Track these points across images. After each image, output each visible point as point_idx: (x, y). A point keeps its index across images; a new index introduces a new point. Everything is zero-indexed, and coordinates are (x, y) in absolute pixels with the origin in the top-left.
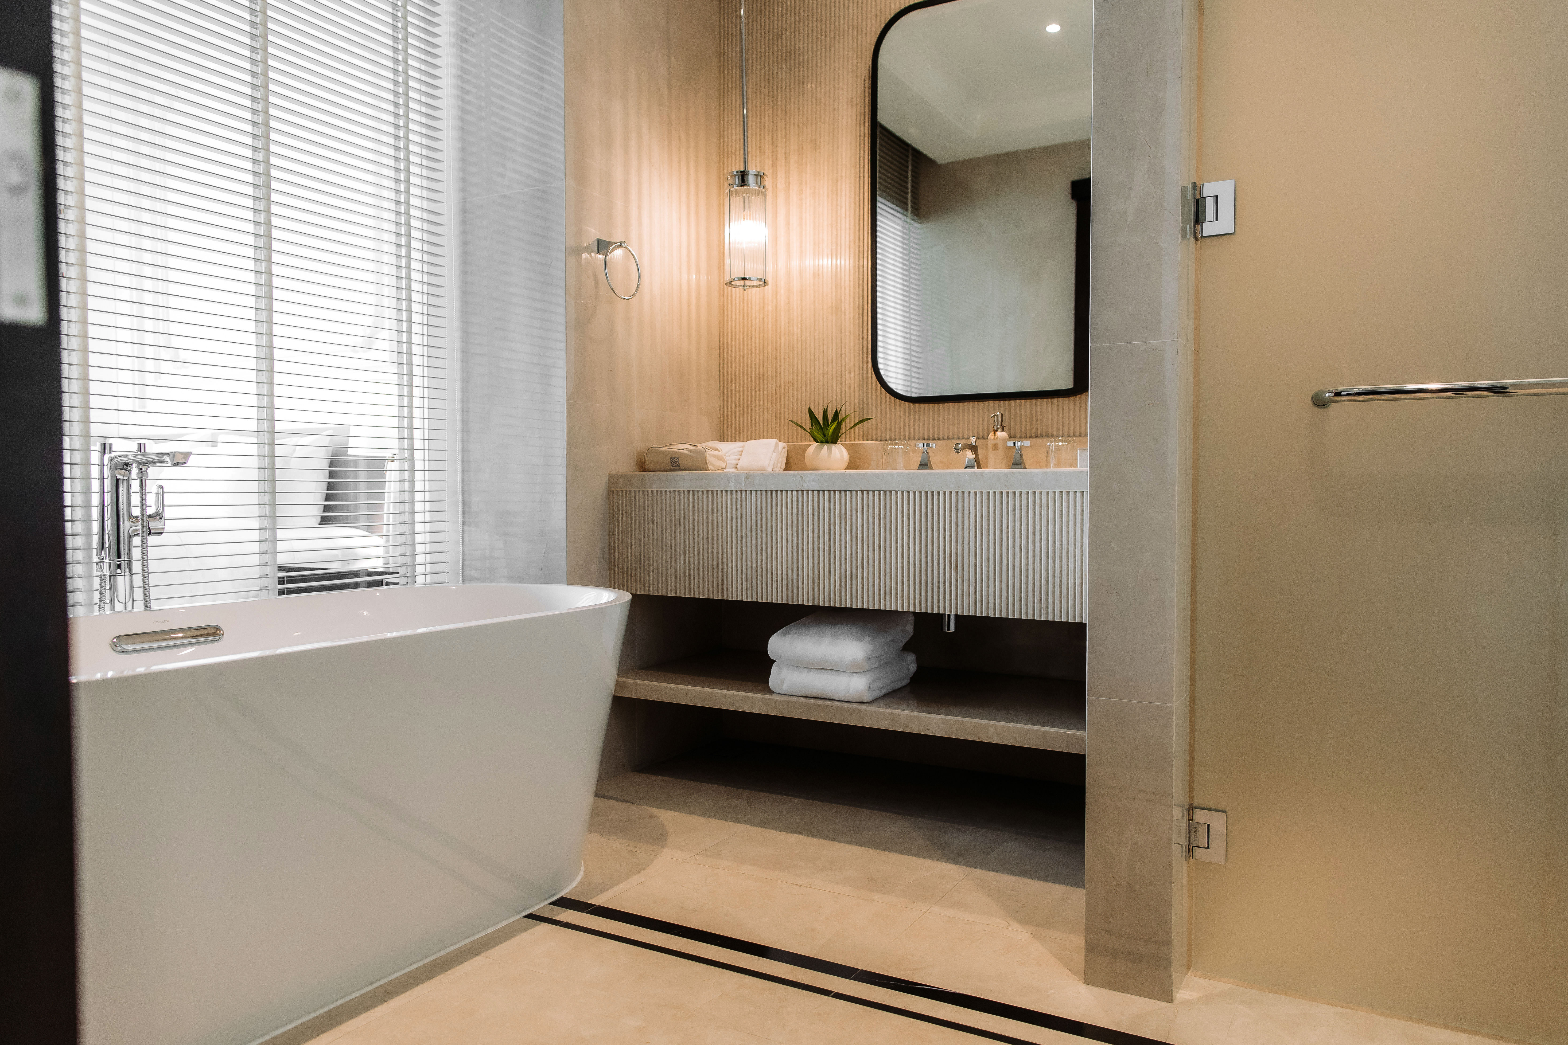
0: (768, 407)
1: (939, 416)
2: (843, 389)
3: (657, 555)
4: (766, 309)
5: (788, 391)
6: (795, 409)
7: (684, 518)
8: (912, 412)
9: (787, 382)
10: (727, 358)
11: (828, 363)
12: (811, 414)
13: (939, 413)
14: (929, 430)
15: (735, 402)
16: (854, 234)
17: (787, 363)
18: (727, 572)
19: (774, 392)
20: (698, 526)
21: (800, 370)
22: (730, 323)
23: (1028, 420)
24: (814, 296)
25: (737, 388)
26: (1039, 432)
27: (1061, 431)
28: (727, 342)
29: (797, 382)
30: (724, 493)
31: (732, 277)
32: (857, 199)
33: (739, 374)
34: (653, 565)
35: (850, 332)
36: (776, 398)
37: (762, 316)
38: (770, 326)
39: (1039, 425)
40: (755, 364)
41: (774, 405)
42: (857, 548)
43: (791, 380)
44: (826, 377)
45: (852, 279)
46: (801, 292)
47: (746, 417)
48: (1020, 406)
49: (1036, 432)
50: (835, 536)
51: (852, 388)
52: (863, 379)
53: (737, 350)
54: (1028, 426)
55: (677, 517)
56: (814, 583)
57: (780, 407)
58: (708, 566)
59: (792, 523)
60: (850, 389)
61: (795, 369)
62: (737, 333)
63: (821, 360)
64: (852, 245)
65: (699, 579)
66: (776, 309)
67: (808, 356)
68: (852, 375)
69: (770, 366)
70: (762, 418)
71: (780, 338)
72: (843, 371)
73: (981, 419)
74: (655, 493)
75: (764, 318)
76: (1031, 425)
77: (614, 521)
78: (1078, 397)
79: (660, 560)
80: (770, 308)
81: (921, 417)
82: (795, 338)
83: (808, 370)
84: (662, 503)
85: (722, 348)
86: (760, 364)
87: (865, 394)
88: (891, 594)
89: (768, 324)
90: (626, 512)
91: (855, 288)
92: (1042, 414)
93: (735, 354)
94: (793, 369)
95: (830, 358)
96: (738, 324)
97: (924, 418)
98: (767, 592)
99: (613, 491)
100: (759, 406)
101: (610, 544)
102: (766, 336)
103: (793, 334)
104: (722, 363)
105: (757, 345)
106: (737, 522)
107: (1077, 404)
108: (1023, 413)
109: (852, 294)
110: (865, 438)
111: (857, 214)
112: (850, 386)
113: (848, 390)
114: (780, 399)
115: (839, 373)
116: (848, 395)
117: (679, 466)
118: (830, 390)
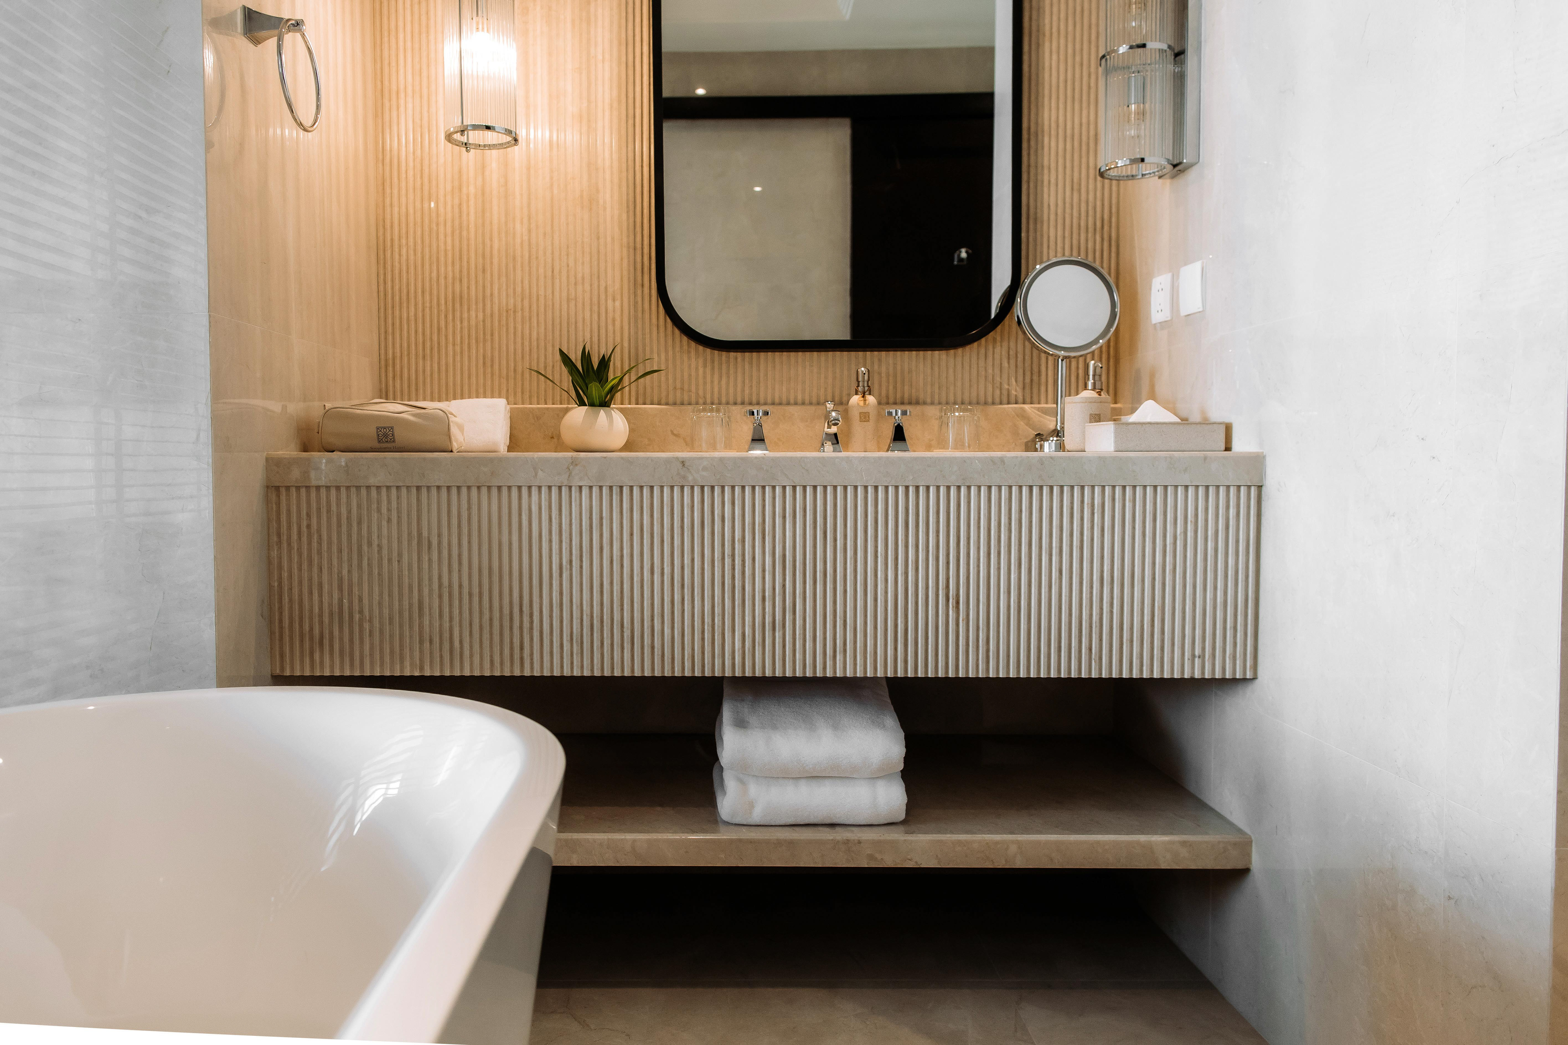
0: (469, 348)
1: (759, 370)
2: (603, 324)
3: (380, 604)
4: (464, 190)
5: (507, 324)
6: (519, 352)
7: (439, 535)
8: (716, 363)
9: (505, 309)
10: (392, 266)
11: (576, 284)
12: (565, 359)
13: (758, 365)
14: (743, 391)
15: (408, 338)
16: (619, 87)
17: (504, 279)
18: (531, 628)
19: (481, 323)
20: (470, 550)
21: (528, 291)
22: (396, 209)
23: (891, 379)
24: (551, 178)
25: (412, 314)
26: (906, 396)
27: (936, 397)
28: (392, 240)
29: (522, 310)
30: (525, 491)
31: (465, 124)
32: (623, 35)
33: (415, 292)
34: (371, 621)
35: (613, 238)
36: (484, 334)
37: (456, 201)
38: (472, 217)
39: (906, 388)
40: (446, 278)
41: (481, 345)
42: (784, 580)
43: (511, 306)
44: (572, 304)
45: (615, 156)
46: (528, 169)
47: (429, 362)
48: (880, 360)
49: (903, 398)
50: (743, 561)
51: (618, 323)
52: (636, 311)
53: (411, 252)
54: (891, 387)
55: (425, 533)
56: (703, 639)
57: (492, 348)
58: (491, 619)
59: (662, 541)
60: (614, 325)
61: (519, 290)
62: (411, 225)
63: (564, 278)
64: (615, 105)
65: (471, 642)
66: (483, 194)
67: (541, 271)
68: (618, 303)
69: (473, 282)
70: (458, 365)
71: (491, 240)
72: (603, 297)
73: (823, 376)
74: (374, 492)
75: (460, 204)
76: (895, 388)
77: (279, 543)
78: (960, 350)
79: (386, 611)
80: (472, 189)
81: (732, 371)
82: (518, 241)
83: (542, 292)
84: (389, 510)
85: (381, 247)
86: (454, 278)
87: (640, 333)
88: (845, 651)
89: (468, 214)
90: (309, 526)
91: (620, 172)
92: (910, 371)
93: (407, 260)
94: (514, 289)
95: (580, 276)
96: (411, 211)
97: (736, 372)
98: (612, 658)
99: (277, 488)
100: (454, 345)
101: (271, 587)
102: (465, 233)
103: (514, 234)
104: (382, 272)
105: (449, 248)
106: (550, 541)
107: (959, 359)
108: (884, 369)
109: (616, 180)
110: (641, 400)
111: (624, 59)
112: (614, 320)
113: (610, 327)
114: (492, 335)
115: (595, 300)
116: (610, 334)
117: (394, 441)
118: (580, 325)
